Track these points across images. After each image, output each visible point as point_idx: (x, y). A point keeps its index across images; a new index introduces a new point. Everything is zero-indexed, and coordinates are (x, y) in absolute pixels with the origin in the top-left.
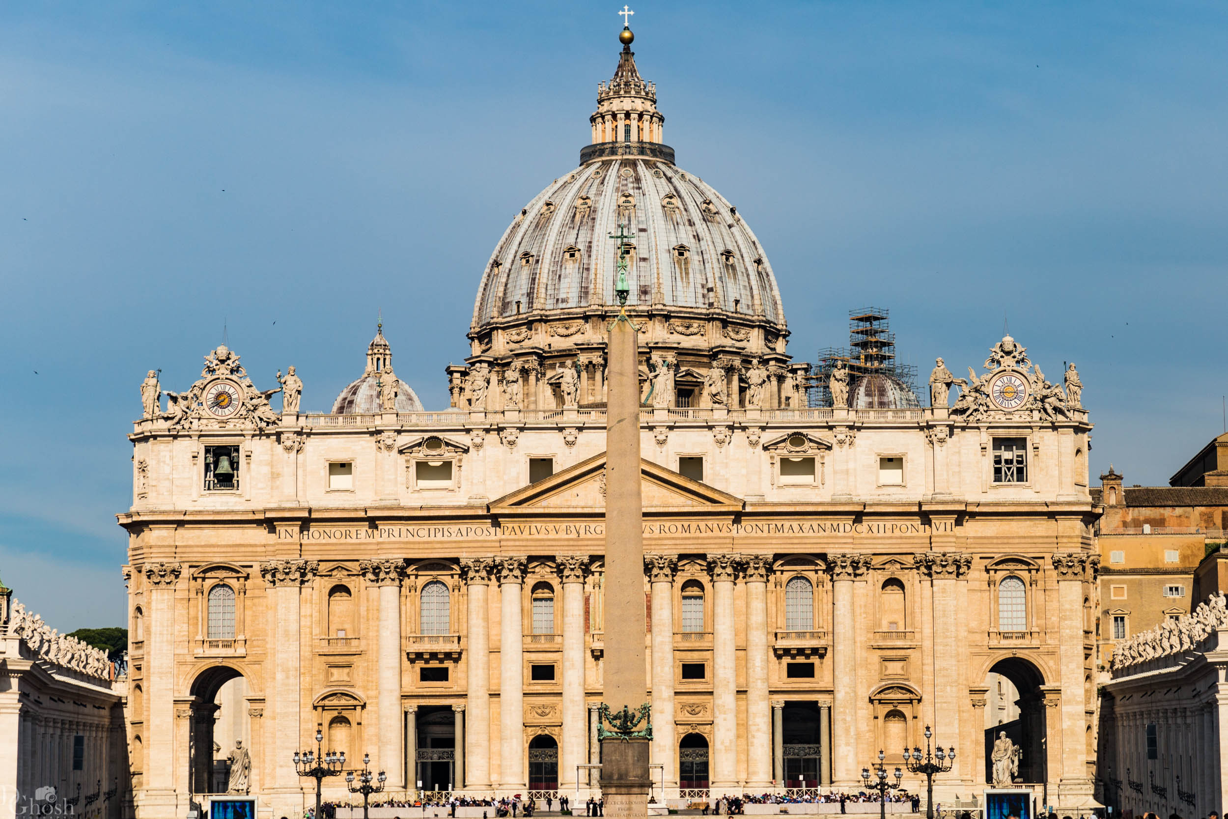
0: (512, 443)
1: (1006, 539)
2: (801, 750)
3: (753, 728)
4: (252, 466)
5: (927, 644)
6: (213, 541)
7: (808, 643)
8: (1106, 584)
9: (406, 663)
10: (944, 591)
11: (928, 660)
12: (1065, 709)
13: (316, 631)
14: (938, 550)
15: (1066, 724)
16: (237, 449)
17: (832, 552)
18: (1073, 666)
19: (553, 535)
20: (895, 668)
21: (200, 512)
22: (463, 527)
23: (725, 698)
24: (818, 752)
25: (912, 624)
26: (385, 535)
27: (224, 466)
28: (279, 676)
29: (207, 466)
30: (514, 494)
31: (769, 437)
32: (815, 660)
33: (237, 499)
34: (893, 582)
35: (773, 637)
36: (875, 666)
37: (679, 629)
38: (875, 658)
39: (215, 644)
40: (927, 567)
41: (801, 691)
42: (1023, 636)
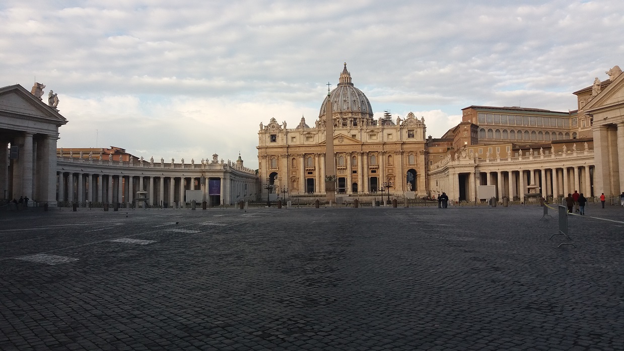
1: (410, 148)
2: (374, 185)
3: (365, 182)
4: (279, 138)
5: (396, 167)
6: (273, 151)
7: (375, 167)
8: (429, 156)
9: (305, 171)
10: (399, 157)
11: (396, 170)
12: (421, 178)
13: (290, 166)
14: (398, 150)
15: (421, 180)
16: (276, 135)
17: (379, 151)
18: (423, 170)
20: (390, 171)
21: (269, 146)
22: (315, 148)
23: (360, 177)
24: (377, 185)
25: (393, 163)
26: (301, 149)
27: (274, 138)
28: (284, 174)
29: (271, 138)
30: (323, 142)
31: (368, 131)
32: (376, 170)
33: (276, 144)
34: (390, 156)
35: (368, 166)
36: (387, 171)
37: (352, 164)
38: (387, 169)
39: (273, 168)
40: (396, 153)
41: (373, 175)
42: (413, 165)
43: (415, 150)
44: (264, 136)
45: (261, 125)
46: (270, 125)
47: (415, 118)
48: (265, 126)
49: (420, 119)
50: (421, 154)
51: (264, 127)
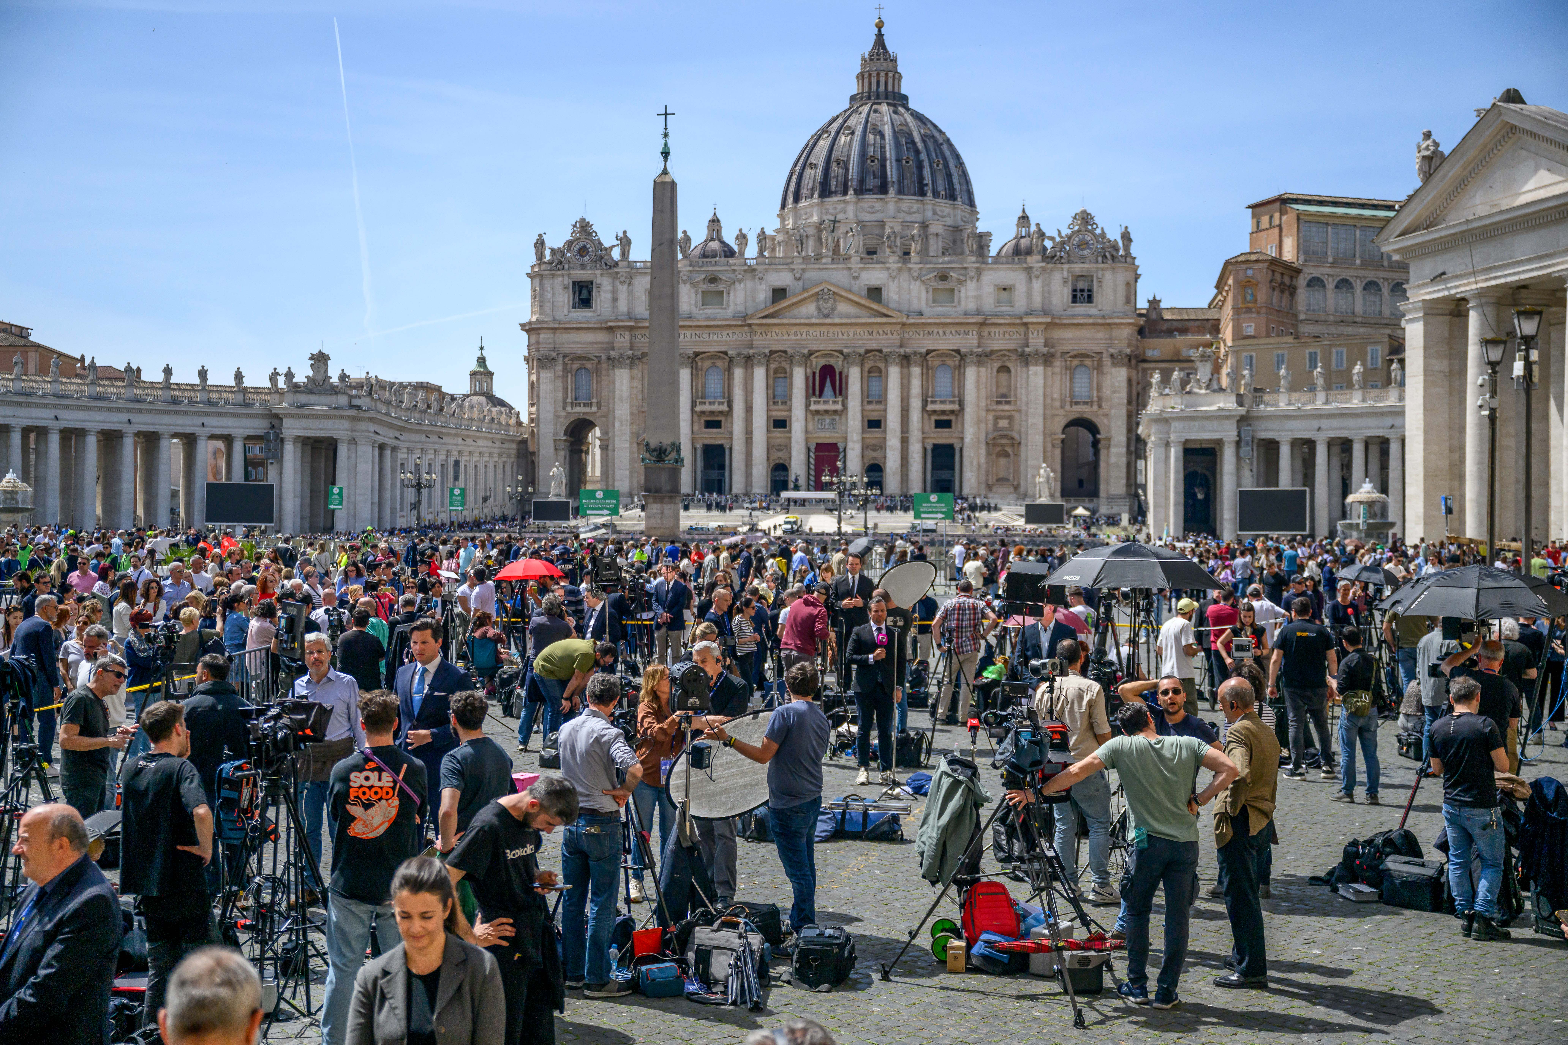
0: (761, 279)
1: (1079, 341)
2: (944, 475)
3: (911, 460)
4: (602, 294)
5: (1024, 408)
6: (577, 340)
7: (948, 407)
8: (1145, 370)
9: (696, 418)
10: (1036, 374)
11: (1024, 418)
12: (1113, 450)
13: (640, 397)
14: (1033, 348)
15: (1113, 460)
16: (592, 283)
17: (964, 349)
18: (1119, 423)
19: (786, 337)
20: (1003, 423)
21: (568, 322)
22: (730, 332)
23: (893, 442)
24: (953, 476)
25: (1016, 396)
26: (682, 337)
27: (585, 293)
28: (617, 425)
29: (574, 293)
30: (762, 311)
31: (925, 274)
32: (953, 418)
33: (590, 314)
34: (1004, 369)
35: (925, 403)
36: (991, 422)
37: (867, 398)
38: (991, 417)
39: (579, 405)
40: (1025, 359)
41: (943, 437)
42: (1086, 403)
43: (1097, 349)
44: (548, 284)
45: (540, 244)
46: (570, 243)
47: (1098, 231)
48: (553, 251)
49: (1114, 235)
50: (1114, 364)
51: (548, 253)
